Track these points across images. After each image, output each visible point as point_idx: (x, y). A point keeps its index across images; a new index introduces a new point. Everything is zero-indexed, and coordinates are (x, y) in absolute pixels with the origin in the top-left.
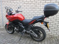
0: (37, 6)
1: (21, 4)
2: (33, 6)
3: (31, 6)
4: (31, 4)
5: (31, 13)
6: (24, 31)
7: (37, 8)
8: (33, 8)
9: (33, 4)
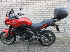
0: (39, 8)
1: (19, 4)
2: (34, 8)
3: (32, 8)
4: (32, 6)
5: (32, 16)
6: (33, 37)
7: (39, 10)
8: (35, 10)
9: (35, 6)
